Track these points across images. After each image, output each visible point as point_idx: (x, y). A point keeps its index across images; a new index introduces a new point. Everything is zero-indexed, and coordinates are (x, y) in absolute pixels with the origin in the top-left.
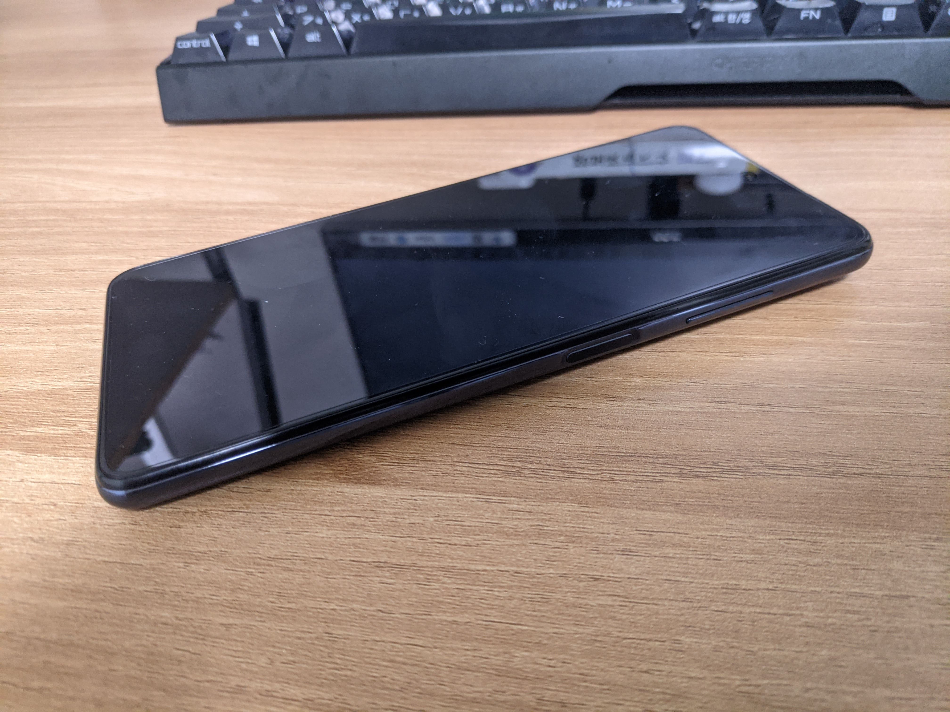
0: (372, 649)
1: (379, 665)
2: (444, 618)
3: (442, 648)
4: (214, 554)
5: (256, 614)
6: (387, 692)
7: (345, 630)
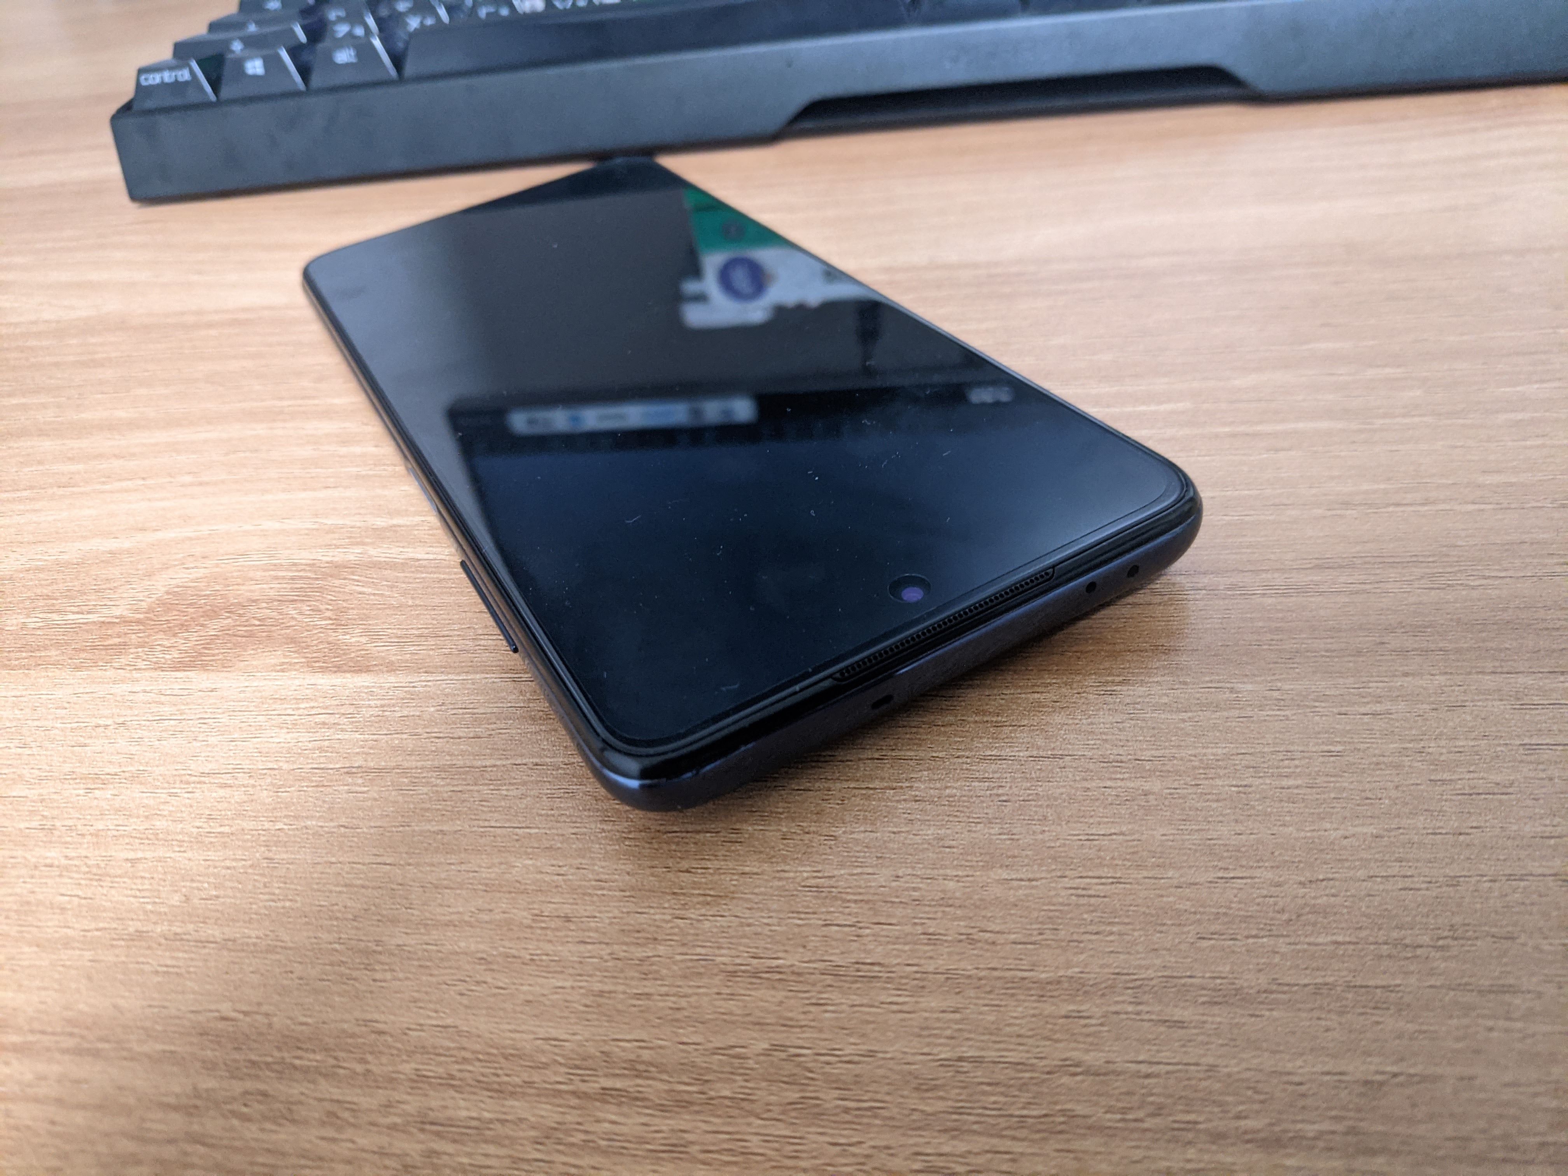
0: (322, 873)
1: (331, 892)
2: (428, 827)
3: (418, 865)
4: (127, 775)
5: (174, 843)
6: (335, 923)
7: (292, 853)
